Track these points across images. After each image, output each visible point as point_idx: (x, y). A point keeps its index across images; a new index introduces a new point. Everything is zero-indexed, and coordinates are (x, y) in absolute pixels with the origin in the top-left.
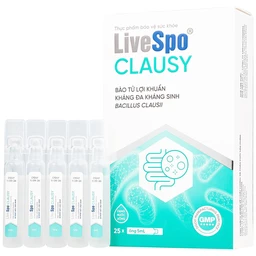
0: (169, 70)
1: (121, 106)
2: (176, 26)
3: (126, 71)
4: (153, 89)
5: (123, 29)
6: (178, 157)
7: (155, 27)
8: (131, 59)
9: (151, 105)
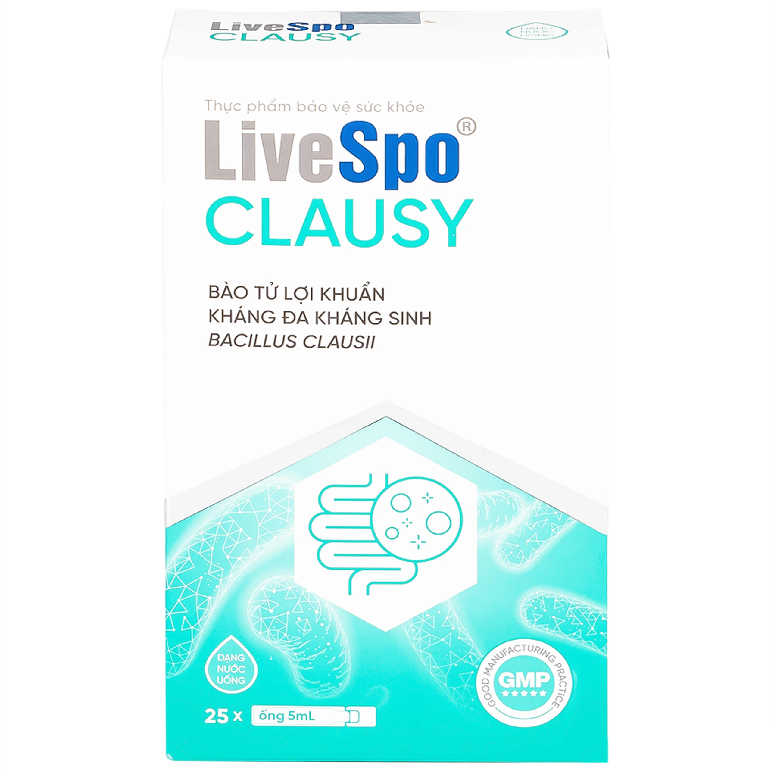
0: (397, 238)
1: (228, 340)
2: (420, 108)
3: (248, 236)
4: (343, 294)
5: (234, 107)
6: (427, 498)
7: (346, 108)
8: (266, 203)
9: (334, 342)
